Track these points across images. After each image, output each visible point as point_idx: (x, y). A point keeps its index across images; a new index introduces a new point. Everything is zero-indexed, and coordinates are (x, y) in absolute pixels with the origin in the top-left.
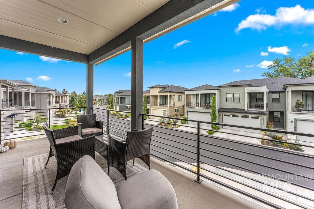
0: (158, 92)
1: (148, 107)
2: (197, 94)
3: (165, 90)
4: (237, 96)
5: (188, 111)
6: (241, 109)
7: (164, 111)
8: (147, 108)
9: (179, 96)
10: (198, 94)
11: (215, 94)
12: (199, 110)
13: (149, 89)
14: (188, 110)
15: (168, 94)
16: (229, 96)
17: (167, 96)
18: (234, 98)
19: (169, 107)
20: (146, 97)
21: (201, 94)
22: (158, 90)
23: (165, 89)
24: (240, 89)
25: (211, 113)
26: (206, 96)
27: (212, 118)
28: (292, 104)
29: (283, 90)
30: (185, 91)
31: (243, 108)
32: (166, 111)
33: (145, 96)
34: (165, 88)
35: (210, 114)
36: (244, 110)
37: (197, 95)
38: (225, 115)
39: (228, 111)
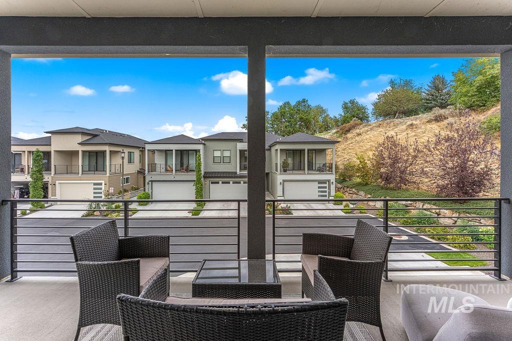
0: (79, 144)
1: (47, 178)
2: (166, 151)
3: (95, 140)
4: (227, 154)
5: (152, 181)
6: (232, 173)
7: (95, 184)
8: (44, 180)
9: (130, 153)
10: (172, 150)
11: (197, 151)
12: (173, 177)
13: (50, 135)
14: (152, 179)
15: (107, 149)
16: (218, 154)
17: (104, 152)
18: (223, 157)
19: (108, 175)
20: (42, 154)
21: (176, 150)
22: (79, 138)
23: (98, 138)
24: (230, 145)
25: (194, 181)
26: (181, 153)
27: (197, 188)
28: (281, 164)
29: (269, 148)
30: (146, 145)
31: (234, 171)
32: (101, 184)
33: (38, 151)
34: (95, 136)
35: (193, 183)
36: (236, 173)
37: (167, 153)
38: (212, 183)
39: (216, 176)
